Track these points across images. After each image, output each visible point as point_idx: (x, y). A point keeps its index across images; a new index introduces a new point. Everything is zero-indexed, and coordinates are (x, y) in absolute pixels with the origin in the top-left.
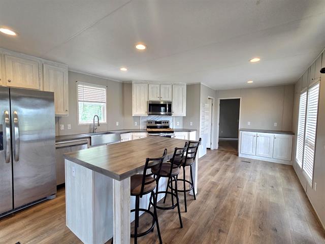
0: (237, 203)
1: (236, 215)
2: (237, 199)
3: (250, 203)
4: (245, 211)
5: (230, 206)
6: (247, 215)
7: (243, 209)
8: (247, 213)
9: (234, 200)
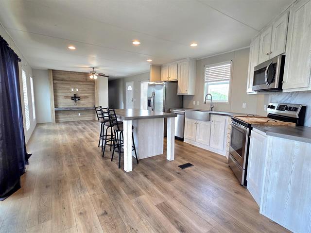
0: (89, 188)
1: (81, 178)
2: (92, 192)
3: (75, 197)
4: (77, 185)
5: (91, 180)
6: (73, 183)
7: (79, 186)
8: (73, 185)
9: (93, 188)
